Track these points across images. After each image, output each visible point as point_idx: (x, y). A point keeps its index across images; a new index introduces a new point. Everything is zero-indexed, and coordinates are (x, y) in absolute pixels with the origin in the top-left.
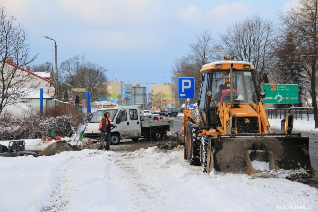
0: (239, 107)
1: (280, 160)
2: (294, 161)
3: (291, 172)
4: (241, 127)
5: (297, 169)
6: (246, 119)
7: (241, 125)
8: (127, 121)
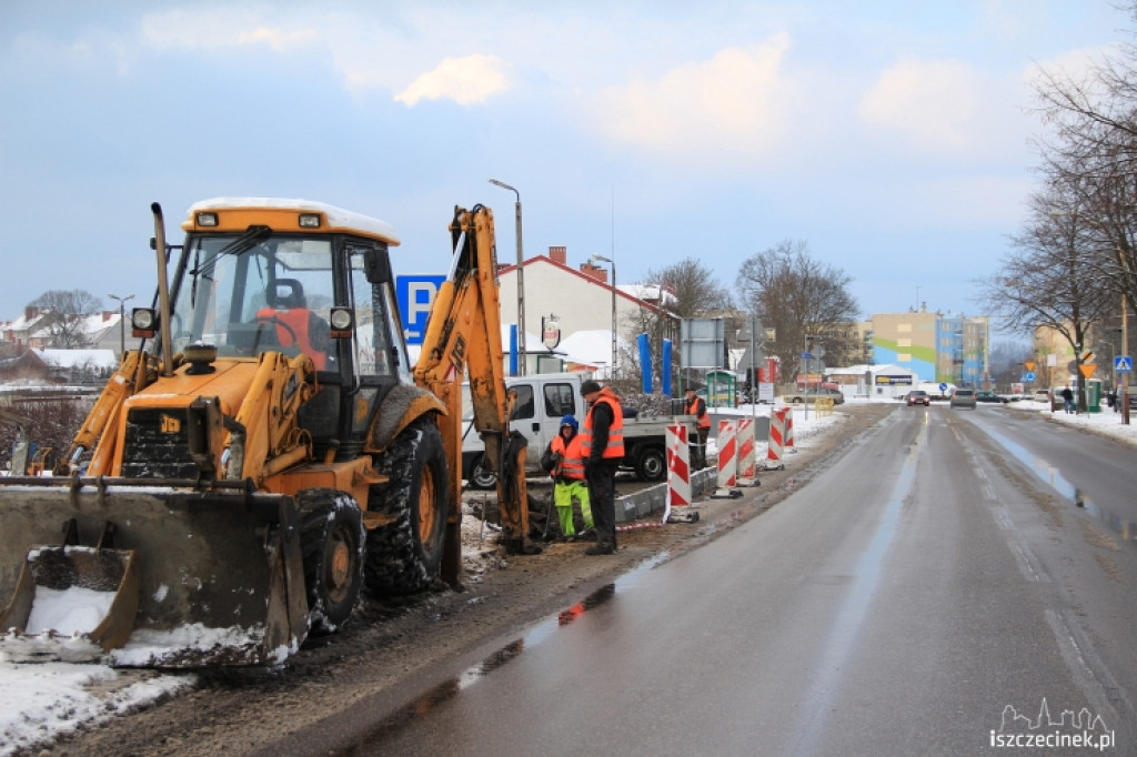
0: (213, 370)
1: (200, 587)
2: (252, 592)
3: (228, 635)
4: (140, 450)
5: (260, 624)
6: (166, 418)
7: (142, 442)
8: (535, 420)
